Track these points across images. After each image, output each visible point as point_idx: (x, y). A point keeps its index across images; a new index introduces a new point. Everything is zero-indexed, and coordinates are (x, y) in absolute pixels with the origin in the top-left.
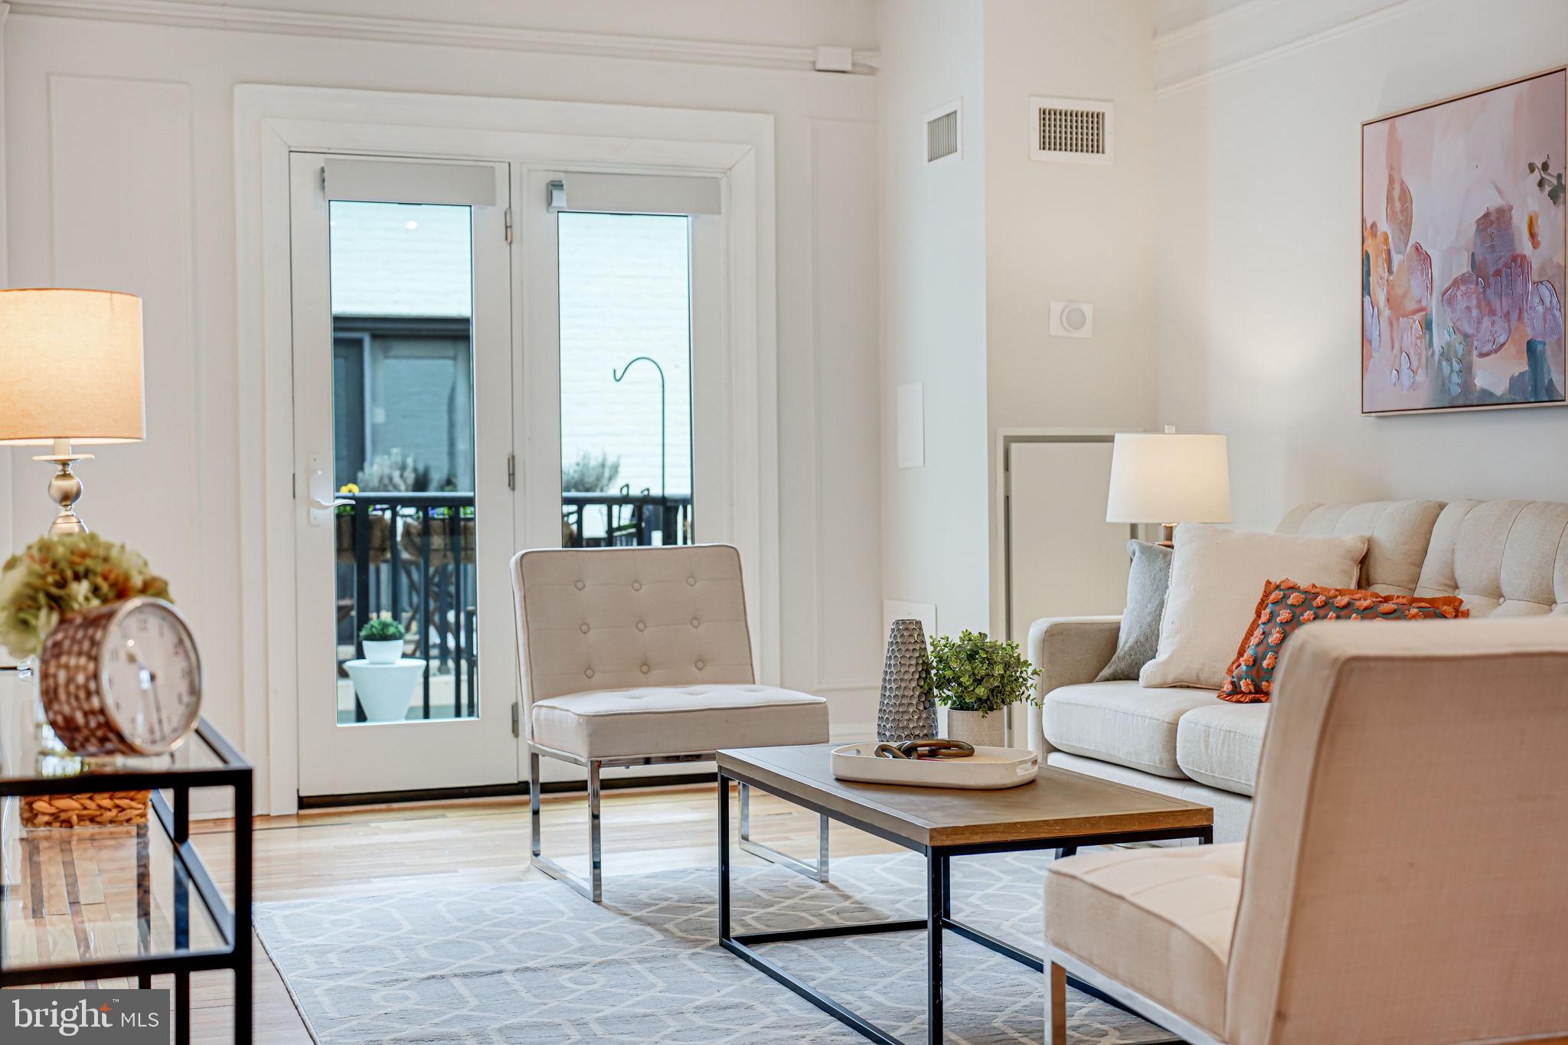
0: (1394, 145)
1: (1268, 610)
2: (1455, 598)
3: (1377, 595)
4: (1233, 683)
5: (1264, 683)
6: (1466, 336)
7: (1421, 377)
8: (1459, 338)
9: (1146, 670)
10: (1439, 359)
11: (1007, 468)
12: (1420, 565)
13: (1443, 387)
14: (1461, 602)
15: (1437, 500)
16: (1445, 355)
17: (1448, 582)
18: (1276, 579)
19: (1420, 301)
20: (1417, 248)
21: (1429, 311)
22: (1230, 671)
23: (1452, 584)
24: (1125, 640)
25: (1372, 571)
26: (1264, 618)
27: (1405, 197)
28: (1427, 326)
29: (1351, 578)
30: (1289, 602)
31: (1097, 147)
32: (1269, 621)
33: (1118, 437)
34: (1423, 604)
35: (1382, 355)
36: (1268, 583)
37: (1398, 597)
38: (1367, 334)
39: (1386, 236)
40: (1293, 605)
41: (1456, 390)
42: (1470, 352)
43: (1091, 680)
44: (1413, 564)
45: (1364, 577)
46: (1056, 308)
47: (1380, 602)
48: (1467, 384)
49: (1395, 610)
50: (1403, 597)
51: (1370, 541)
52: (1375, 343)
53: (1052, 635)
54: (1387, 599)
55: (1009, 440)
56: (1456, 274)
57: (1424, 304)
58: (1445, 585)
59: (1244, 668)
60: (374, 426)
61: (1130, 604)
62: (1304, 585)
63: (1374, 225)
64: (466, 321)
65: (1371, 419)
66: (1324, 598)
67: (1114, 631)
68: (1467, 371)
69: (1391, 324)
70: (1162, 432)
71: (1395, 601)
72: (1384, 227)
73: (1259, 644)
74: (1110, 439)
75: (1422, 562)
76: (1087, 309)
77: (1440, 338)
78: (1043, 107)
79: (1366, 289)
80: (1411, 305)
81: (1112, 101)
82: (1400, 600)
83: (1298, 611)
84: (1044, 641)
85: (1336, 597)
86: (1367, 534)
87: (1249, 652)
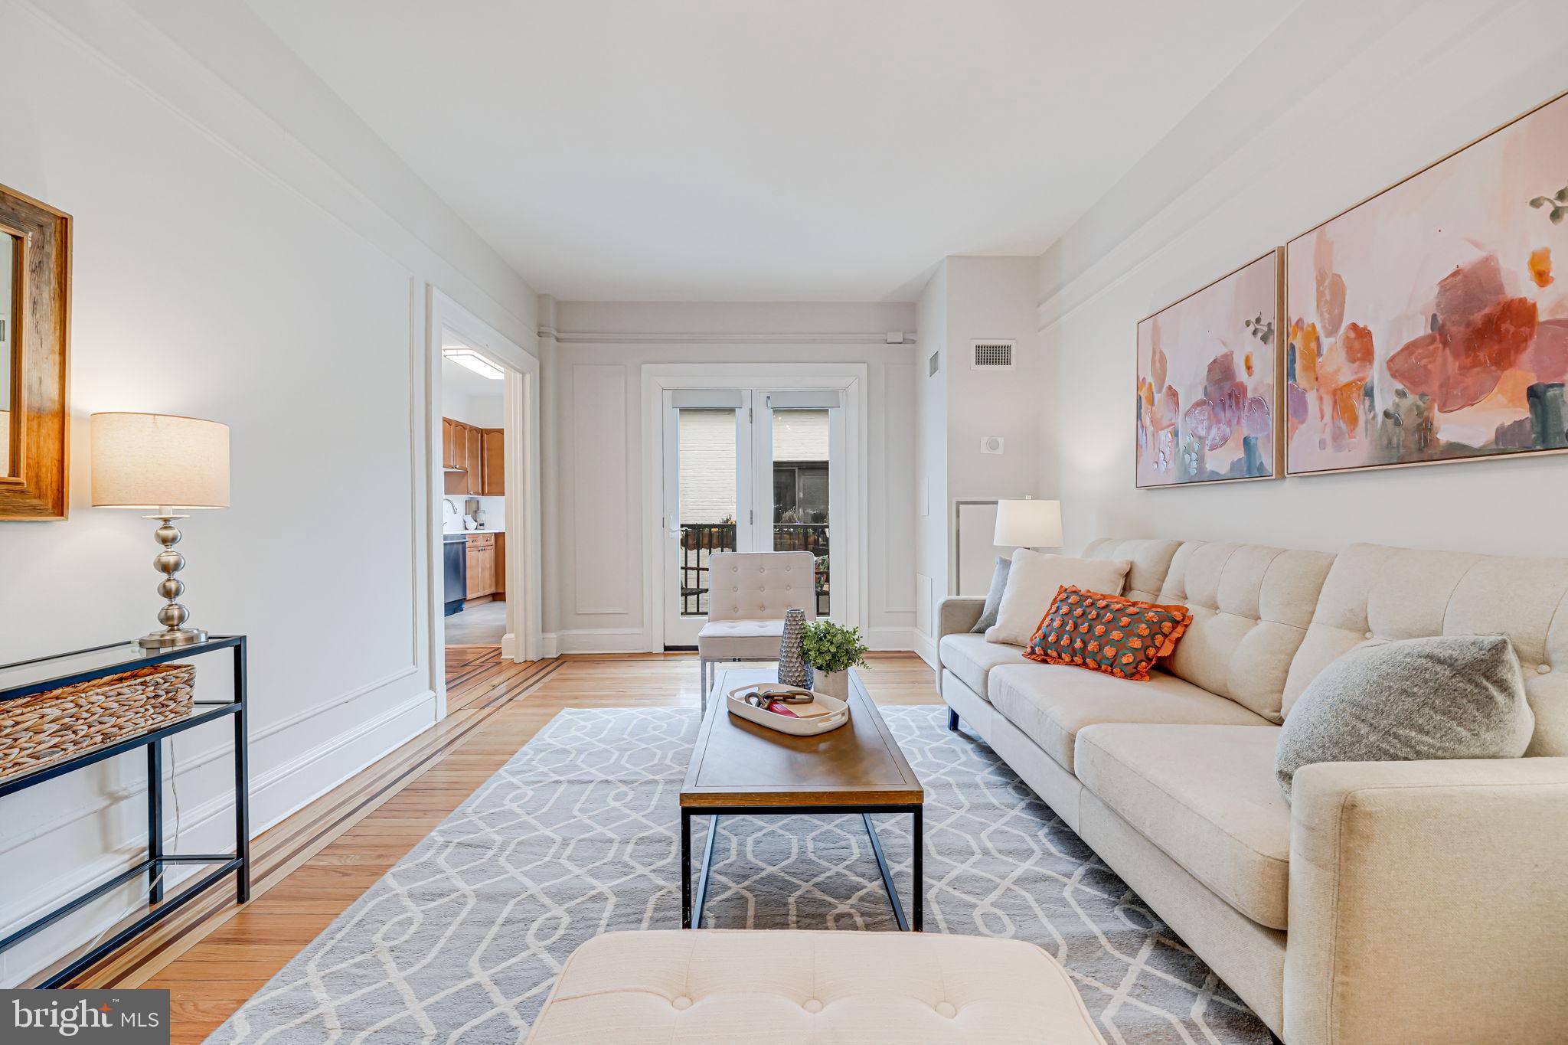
0: (1156, 331)
1: (1056, 605)
2: (1183, 607)
3: (1128, 601)
4: (1032, 647)
5: (1049, 651)
6: (1200, 438)
7: (1171, 465)
8: (1197, 439)
9: (989, 631)
10: (1183, 455)
11: (958, 516)
12: (1163, 581)
13: (1185, 469)
14: (1188, 610)
15: (1178, 540)
16: (1187, 451)
17: (1179, 594)
18: (1066, 586)
19: (1171, 420)
20: (1170, 388)
21: (1176, 425)
22: (1031, 640)
23: (1182, 595)
24: (987, 611)
25: (1132, 583)
26: (1053, 610)
27: (1163, 359)
28: (1175, 434)
29: (1118, 586)
30: (1069, 601)
31: (1008, 362)
32: (1056, 612)
33: (1000, 502)
34: (1159, 609)
35: (1147, 454)
36: (1062, 586)
37: (1142, 603)
38: (1140, 442)
39: (1150, 384)
40: (1071, 604)
41: (1193, 472)
42: (1203, 448)
43: (968, 631)
44: (1159, 579)
45: (1128, 584)
46: (984, 440)
47: (1130, 605)
48: (1201, 468)
49: (1138, 613)
50: (1146, 603)
51: (1132, 564)
52: (1144, 447)
53: (946, 606)
54: (1134, 604)
55: (959, 503)
56: (1195, 400)
57: (1173, 421)
58: (1178, 596)
59: (1038, 639)
60: (799, 498)
61: (991, 592)
62: (1083, 588)
63: (1144, 379)
64: (827, 462)
65: (1142, 491)
66: (1091, 601)
67: (982, 605)
68: (1201, 460)
69: (1153, 435)
70: (1024, 499)
71: (1140, 605)
72: (1150, 379)
73: (1048, 626)
74: (996, 503)
75: (1164, 579)
76: (1001, 440)
77: (1184, 440)
78: (978, 344)
79: (1139, 416)
80: (1165, 422)
81: (1014, 339)
82: (1143, 606)
83: (1074, 607)
84: (942, 609)
85: (1099, 600)
86: (1130, 558)
87: (1043, 629)
